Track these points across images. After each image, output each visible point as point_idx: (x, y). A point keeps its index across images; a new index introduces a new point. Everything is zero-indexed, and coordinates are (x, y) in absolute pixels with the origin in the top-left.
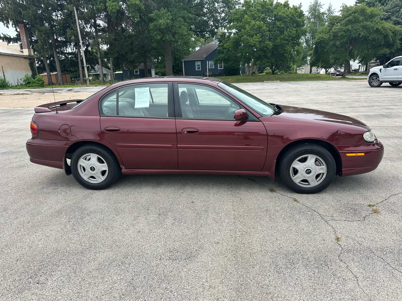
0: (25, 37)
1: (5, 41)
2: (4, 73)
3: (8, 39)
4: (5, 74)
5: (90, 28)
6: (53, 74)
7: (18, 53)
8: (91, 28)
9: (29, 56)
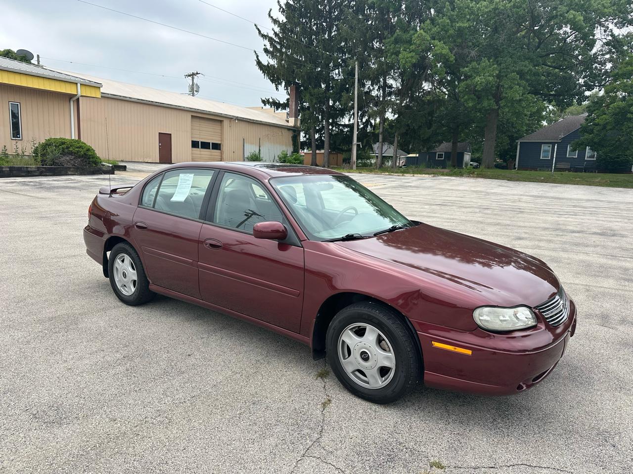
0: (294, 103)
1: (273, 107)
2: (260, 147)
3: (277, 105)
4: (261, 148)
5: (378, 90)
6: (321, 152)
7: (284, 123)
8: (380, 91)
9: (294, 127)
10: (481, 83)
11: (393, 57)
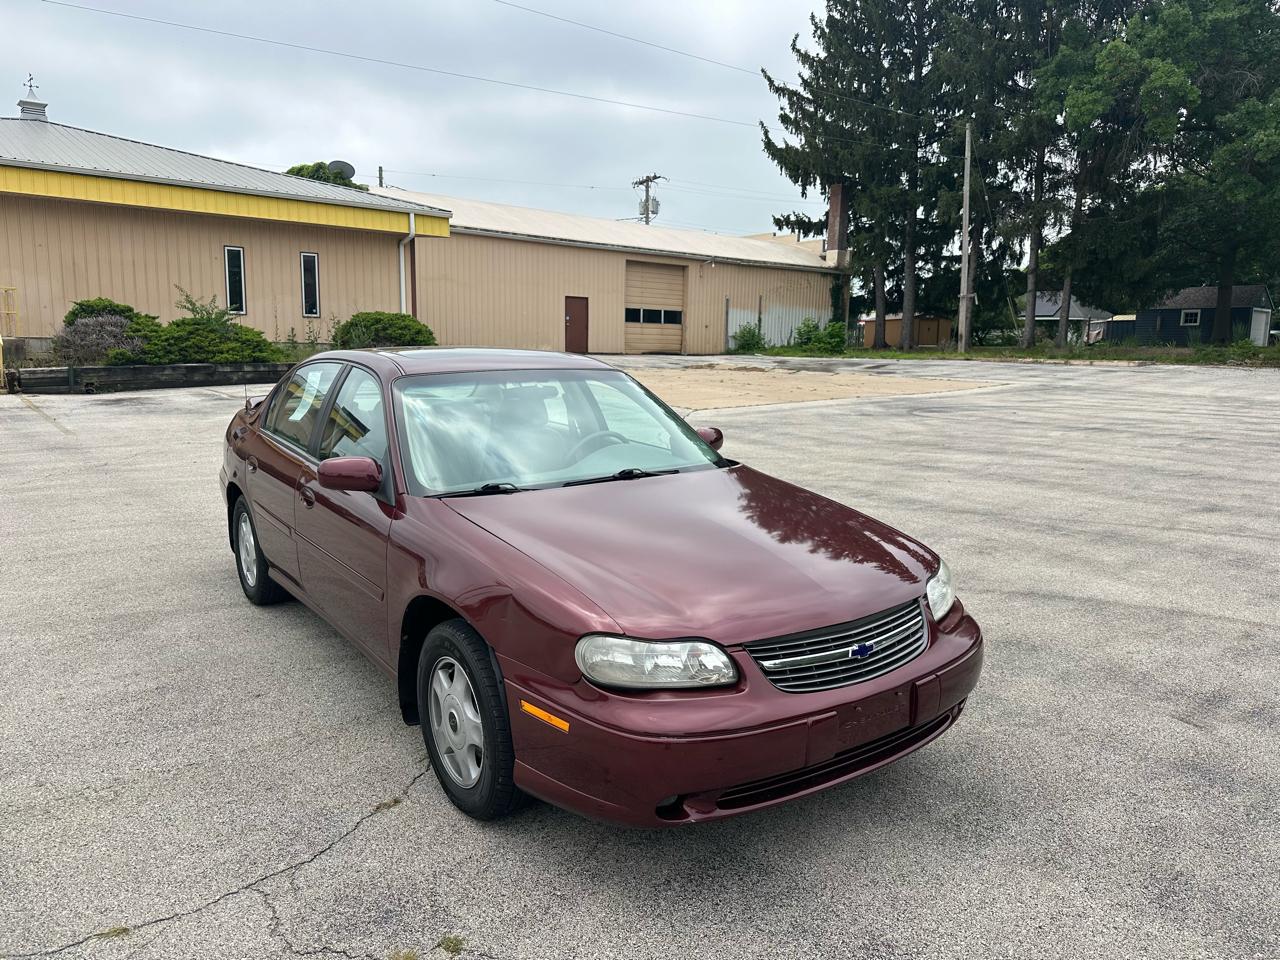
0: (838, 219)
2: (760, 313)
3: (804, 226)
4: (762, 317)
5: (1026, 179)
6: (897, 318)
7: (816, 263)
8: (1031, 180)
9: (836, 268)
10: (1268, 146)
11: (1051, 105)
